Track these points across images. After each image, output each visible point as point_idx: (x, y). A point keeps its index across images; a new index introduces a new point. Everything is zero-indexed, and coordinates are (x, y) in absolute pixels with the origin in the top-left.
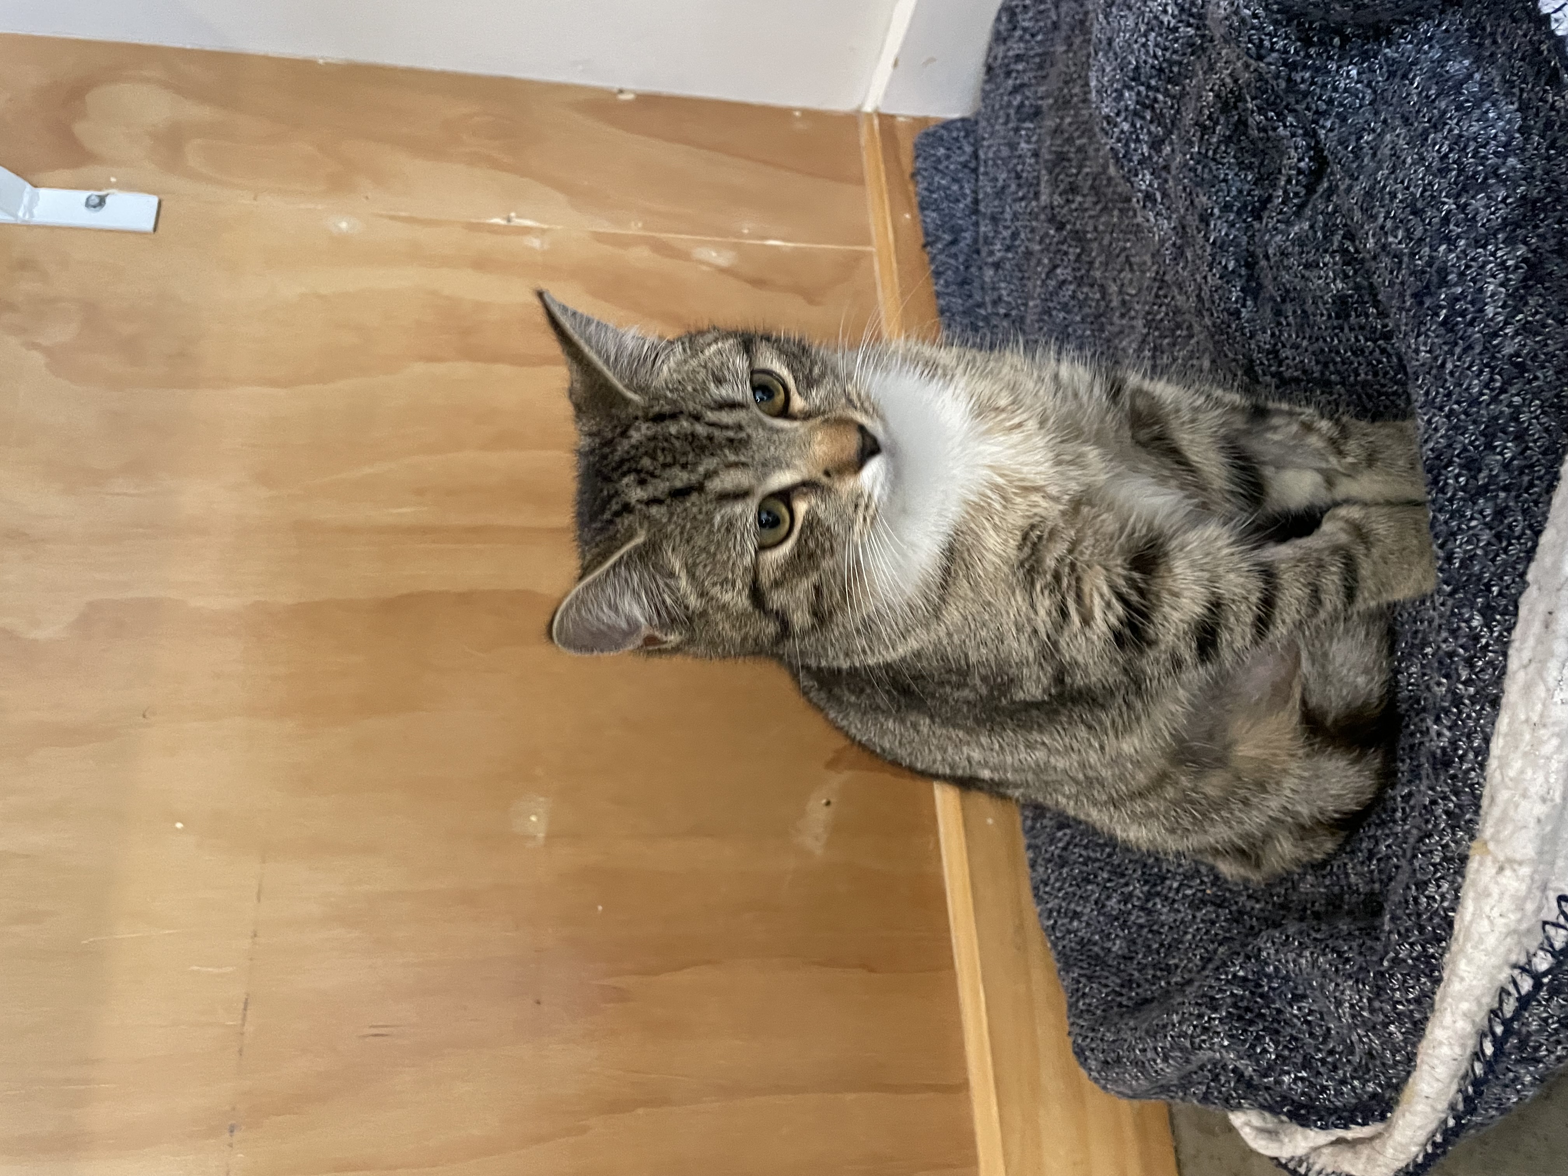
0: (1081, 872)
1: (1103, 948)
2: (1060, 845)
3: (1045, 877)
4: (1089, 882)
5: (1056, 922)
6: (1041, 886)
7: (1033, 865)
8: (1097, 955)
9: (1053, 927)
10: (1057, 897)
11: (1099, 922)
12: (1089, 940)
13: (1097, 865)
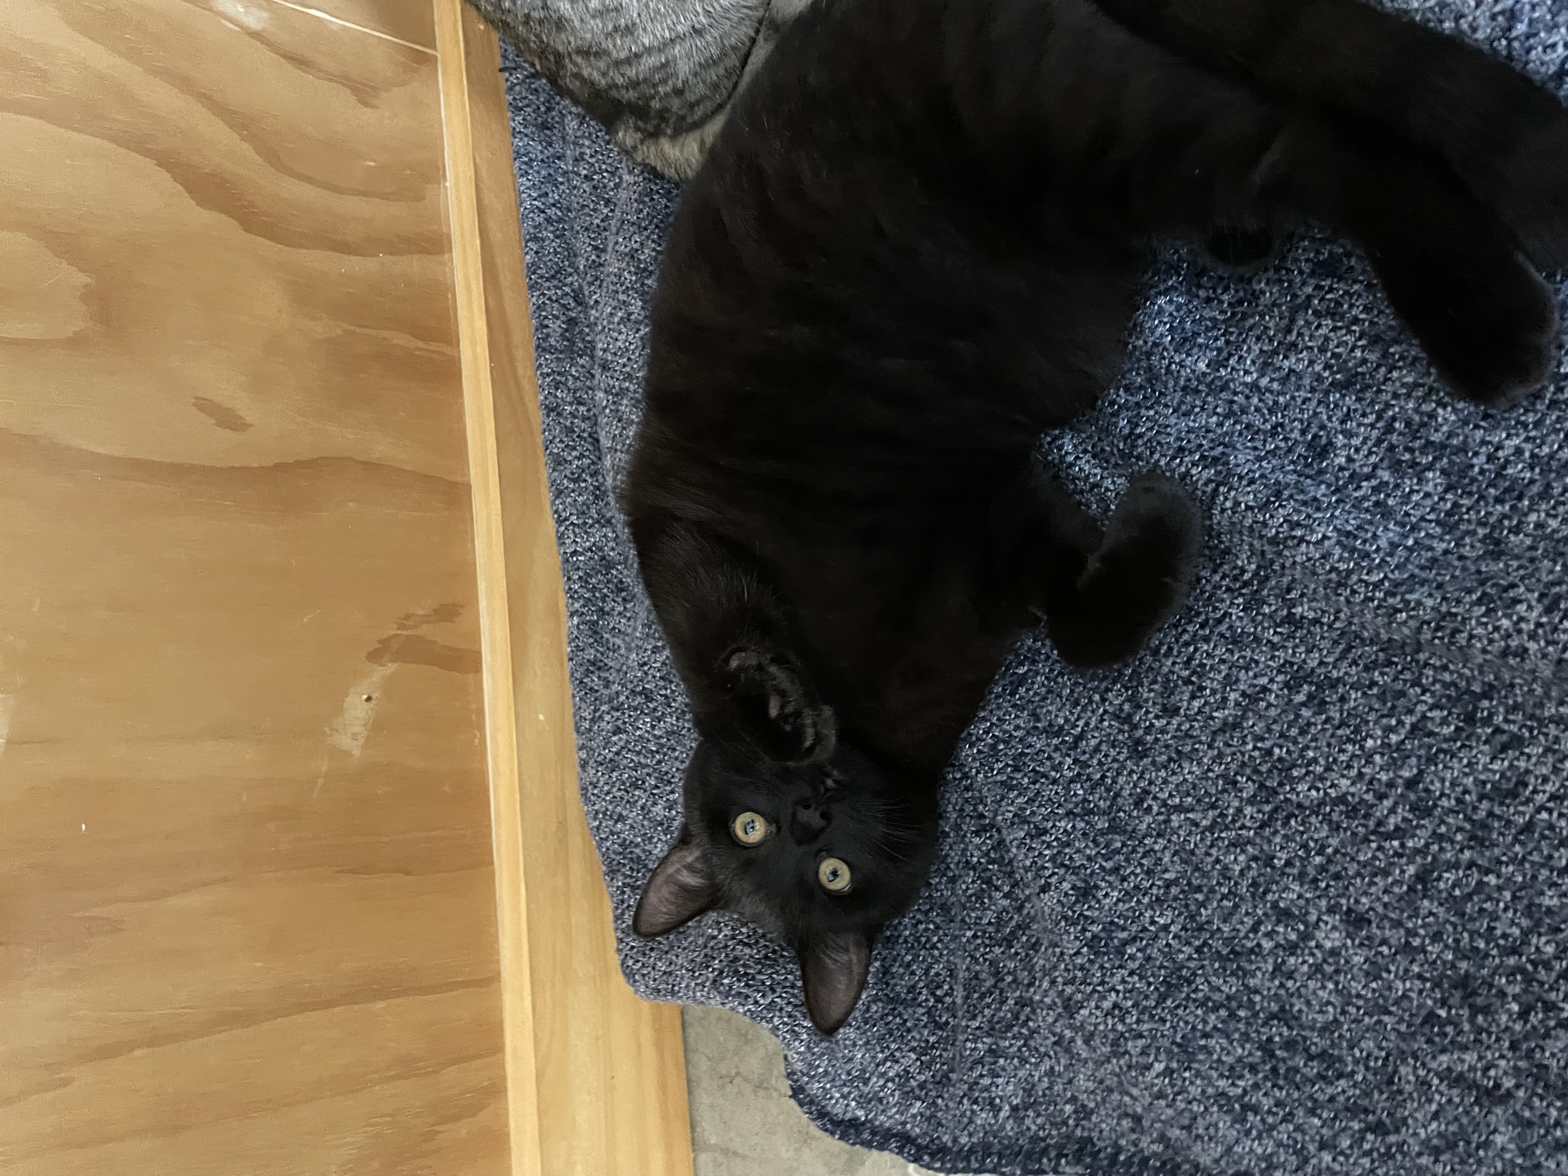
0: (630, 777)
1: (644, 851)
2: (614, 749)
3: (595, 780)
4: (637, 787)
5: (601, 822)
6: (590, 788)
7: (584, 765)
8: (639, 857)
9: (598, 828)
10: (604, 800)
11: (643, 826)
12: (631, 842)
13: (645, 771)
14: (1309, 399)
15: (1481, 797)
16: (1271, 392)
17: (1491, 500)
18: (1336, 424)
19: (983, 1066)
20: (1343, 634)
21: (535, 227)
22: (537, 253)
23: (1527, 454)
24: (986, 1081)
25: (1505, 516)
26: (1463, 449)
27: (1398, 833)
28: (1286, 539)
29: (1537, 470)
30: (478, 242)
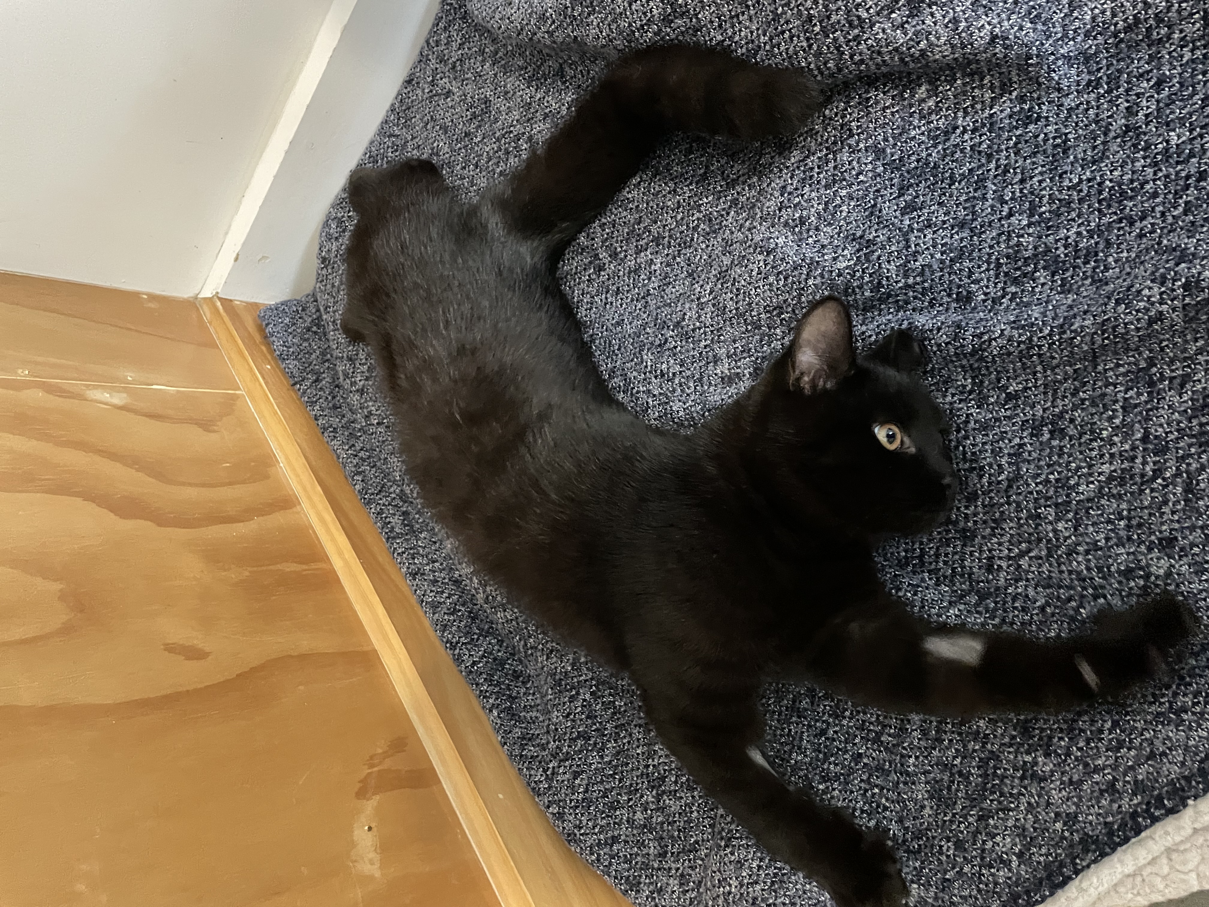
0: (605, 804)
14: (943, 275)
15: (1190, 420)
16: (918, 284)
17: (1082, 265)
18: (966, 280)
19: (981, 834)
20: (1046, 386)
21: (355, 466)
22: (362, 481)
23: (1085, 233)
24: (989, 844)
25: (1094, 268)
26: (1048, 250)
27: (1158, 473)
28: (980, 345)
29: (1096, 237)
30: (319, 488)
